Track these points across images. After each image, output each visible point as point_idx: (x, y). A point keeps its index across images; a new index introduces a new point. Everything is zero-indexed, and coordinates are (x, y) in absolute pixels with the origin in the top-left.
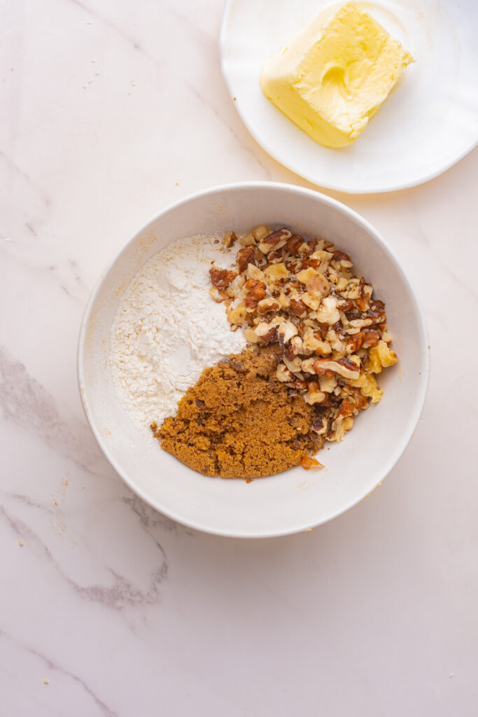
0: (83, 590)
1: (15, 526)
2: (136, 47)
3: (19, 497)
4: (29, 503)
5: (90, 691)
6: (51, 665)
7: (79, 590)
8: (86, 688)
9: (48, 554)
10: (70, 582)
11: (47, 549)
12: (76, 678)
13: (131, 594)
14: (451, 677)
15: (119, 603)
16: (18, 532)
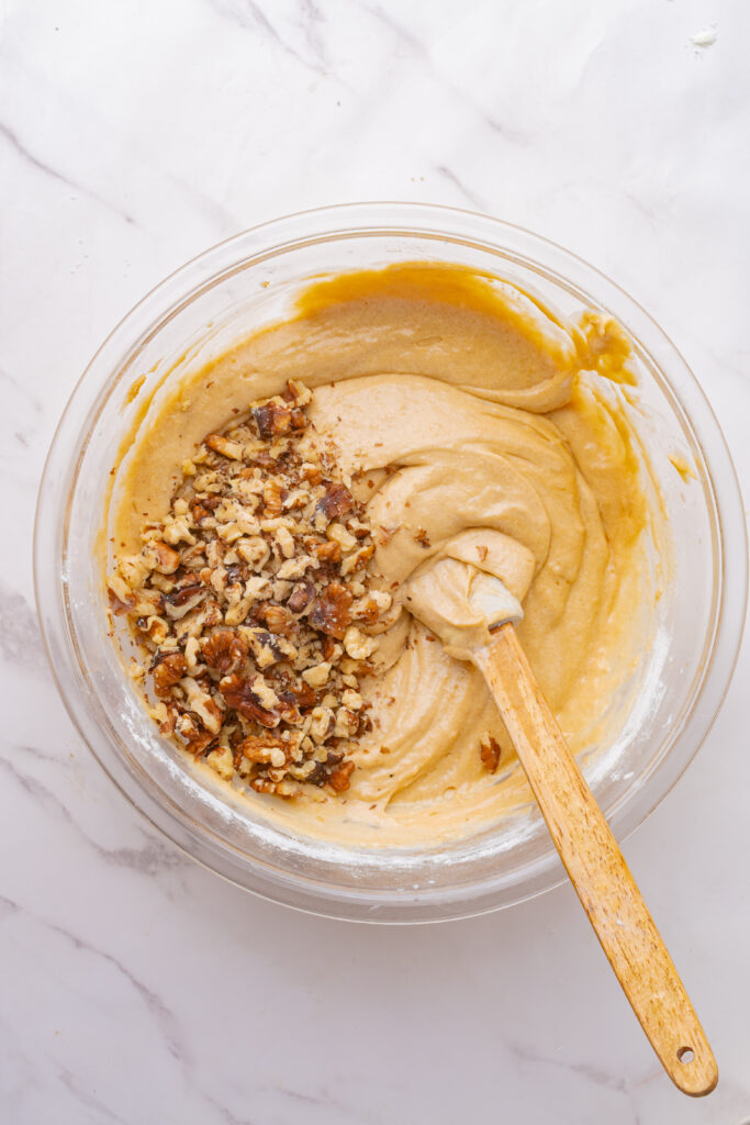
0: (109, 853)
1: (26, 783)
2: (129, 220)
3: (29, 750)
4: (41, 756)
5: (125, 972)
6: (78, 944)
7: (106, 855)
8: (120, 967)
9: (66, 814)
10: (94, 845)
11: (64, 809)
12: (109, 957)
13: (167, 856)
15: (153, 868)
16: (29, 790)
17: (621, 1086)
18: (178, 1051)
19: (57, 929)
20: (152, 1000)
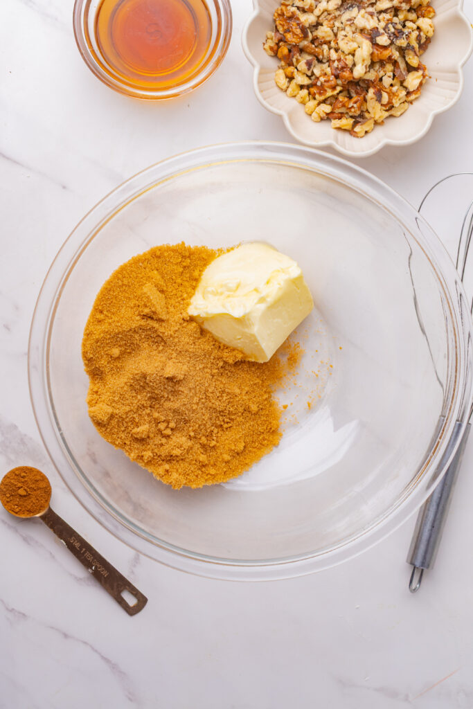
1: (26, 540)
5: (96, 651)
6: (66, 636)
7: (78, 580)
8: (93, 648)
9: (52, 557)
10: (71, 575)
11: (51, 554)
12: (85, 643)
14: (357, 608)
16: (28, 544)
17: (406, 699)
18: (132, 698)
19: (52, 628)
20: (114, 667)
